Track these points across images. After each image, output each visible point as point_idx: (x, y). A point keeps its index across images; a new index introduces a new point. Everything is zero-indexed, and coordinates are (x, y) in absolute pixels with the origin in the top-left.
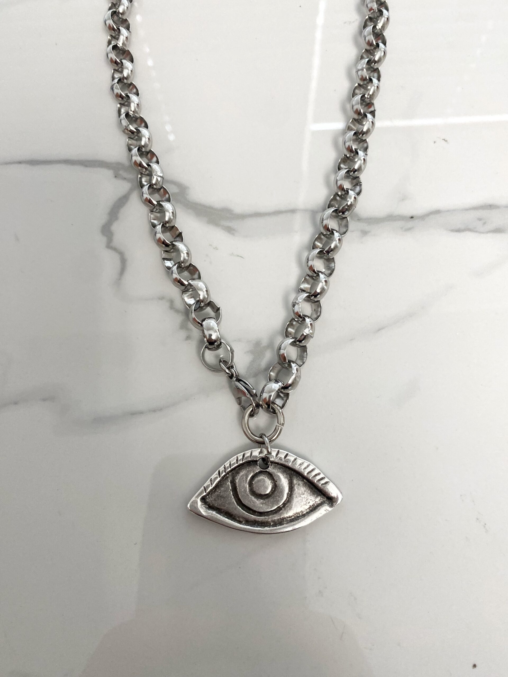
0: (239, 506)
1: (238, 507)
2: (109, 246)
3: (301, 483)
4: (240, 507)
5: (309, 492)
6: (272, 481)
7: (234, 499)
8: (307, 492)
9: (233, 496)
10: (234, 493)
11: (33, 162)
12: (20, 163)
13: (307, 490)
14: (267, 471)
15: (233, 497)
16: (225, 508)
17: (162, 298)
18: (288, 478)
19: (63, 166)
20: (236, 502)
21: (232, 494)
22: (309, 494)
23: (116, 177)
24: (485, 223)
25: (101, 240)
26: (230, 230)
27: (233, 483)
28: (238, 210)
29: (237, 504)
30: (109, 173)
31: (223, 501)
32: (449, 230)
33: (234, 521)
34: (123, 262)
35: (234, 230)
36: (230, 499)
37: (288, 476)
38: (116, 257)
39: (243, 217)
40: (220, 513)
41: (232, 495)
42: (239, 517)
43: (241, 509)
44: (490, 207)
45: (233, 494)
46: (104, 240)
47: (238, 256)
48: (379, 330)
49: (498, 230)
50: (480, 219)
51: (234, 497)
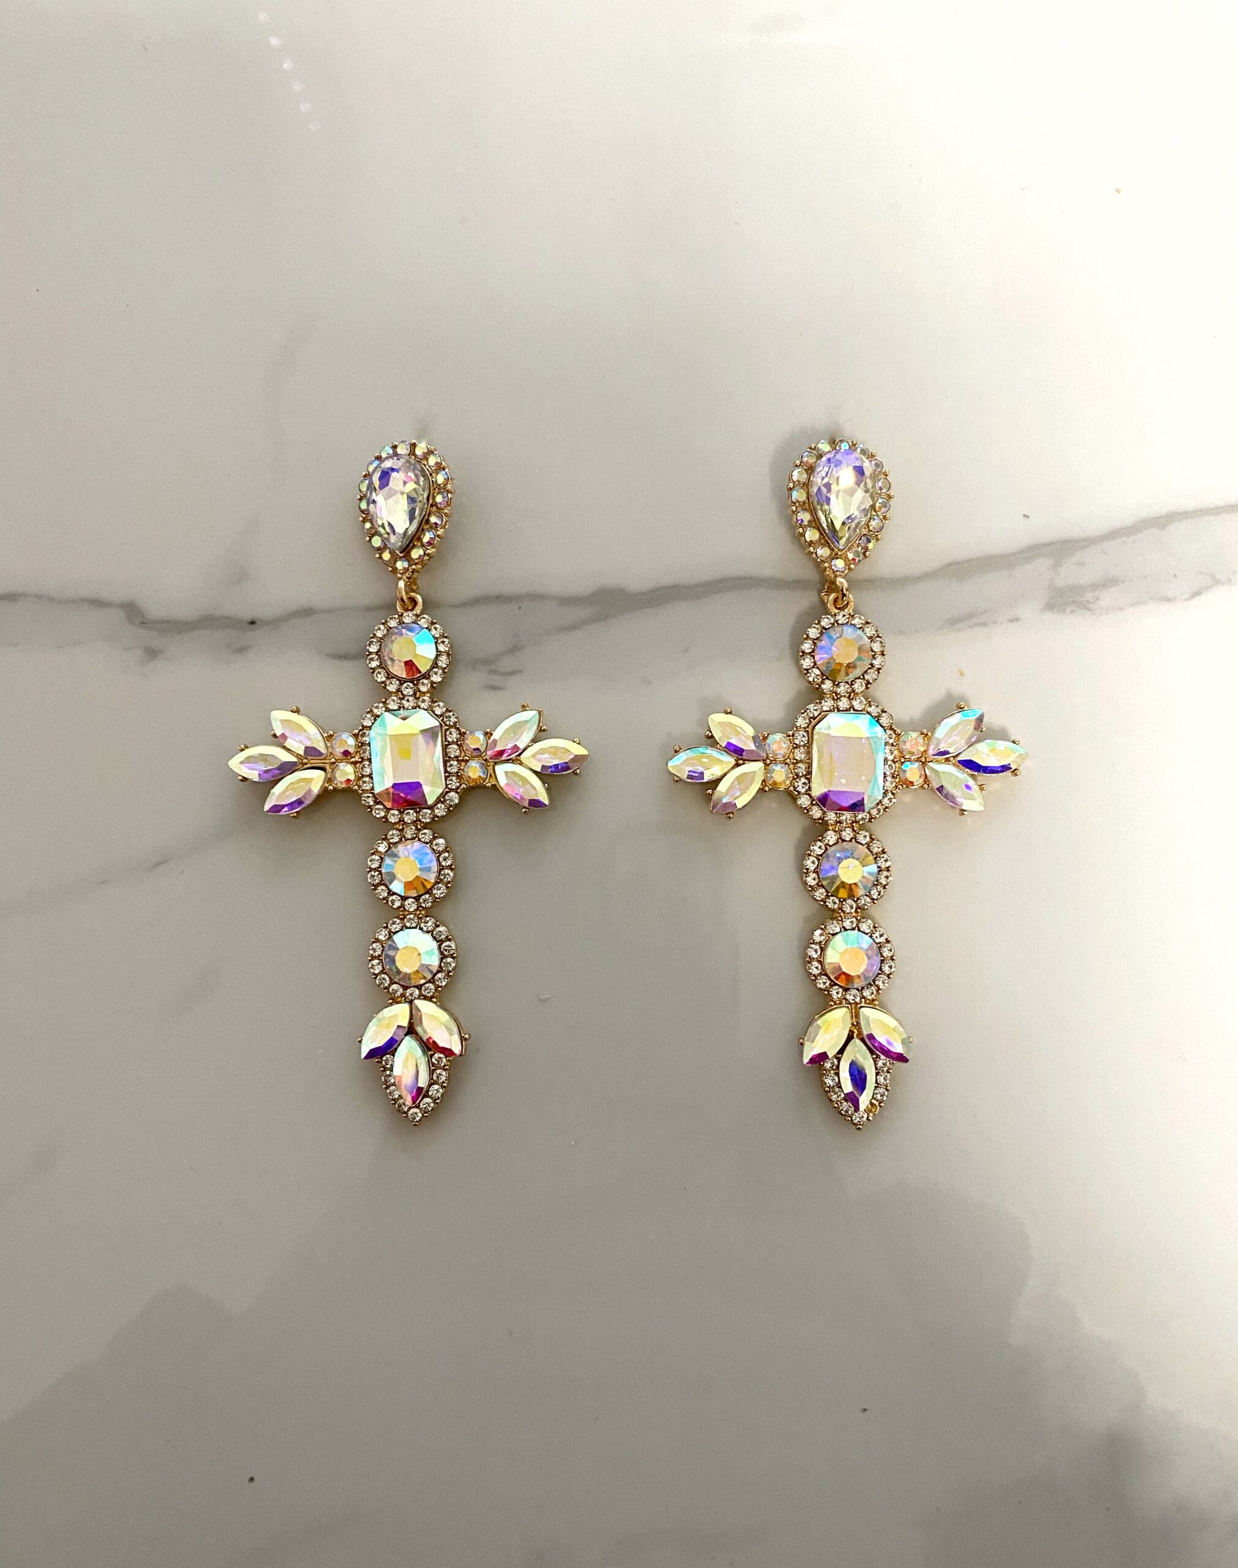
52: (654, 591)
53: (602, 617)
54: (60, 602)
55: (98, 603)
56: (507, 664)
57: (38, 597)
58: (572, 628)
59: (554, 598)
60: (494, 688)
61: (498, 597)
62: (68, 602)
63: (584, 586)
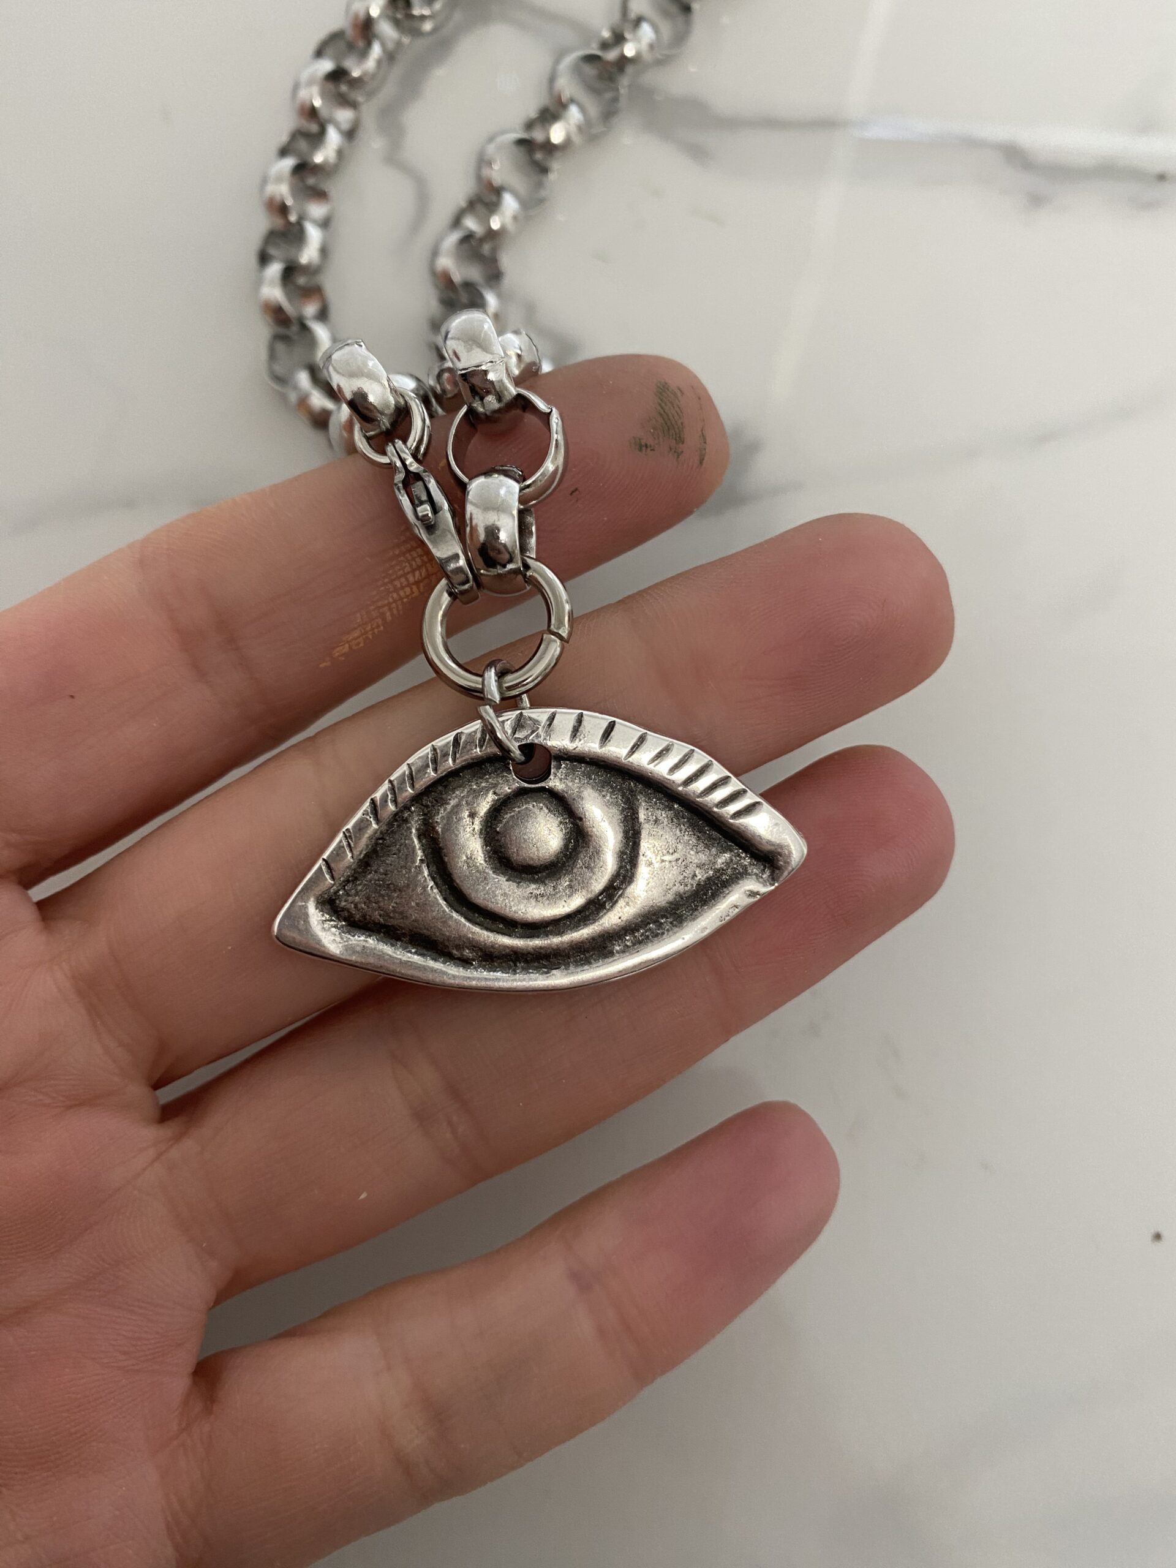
0: (457, 912)
1: (455, 915)
3: (663, 815)
4: (462, 914)
5: (693, 841)
6: (564, 819)
7: (436, 891)
8: (687, 843)
9: (433, 879)
10: (434, 868)
13: (686, 838)
14: (543, 789)
15: (431, 884)
16: (407, 922)
18: (617, 804)
20: (445, 899)
21: (426, 873)
22: (692, 849)
27: (428, 834)
29: (450, 905)
31: (398, 901)
33: (444, 963)
36: (419, 890)
37: (620, 797)
40: (393, 941)
41: (428, 878)
42: (458, 947)
43: (463, 920)
45: (430, 875)
51: (436, 883)
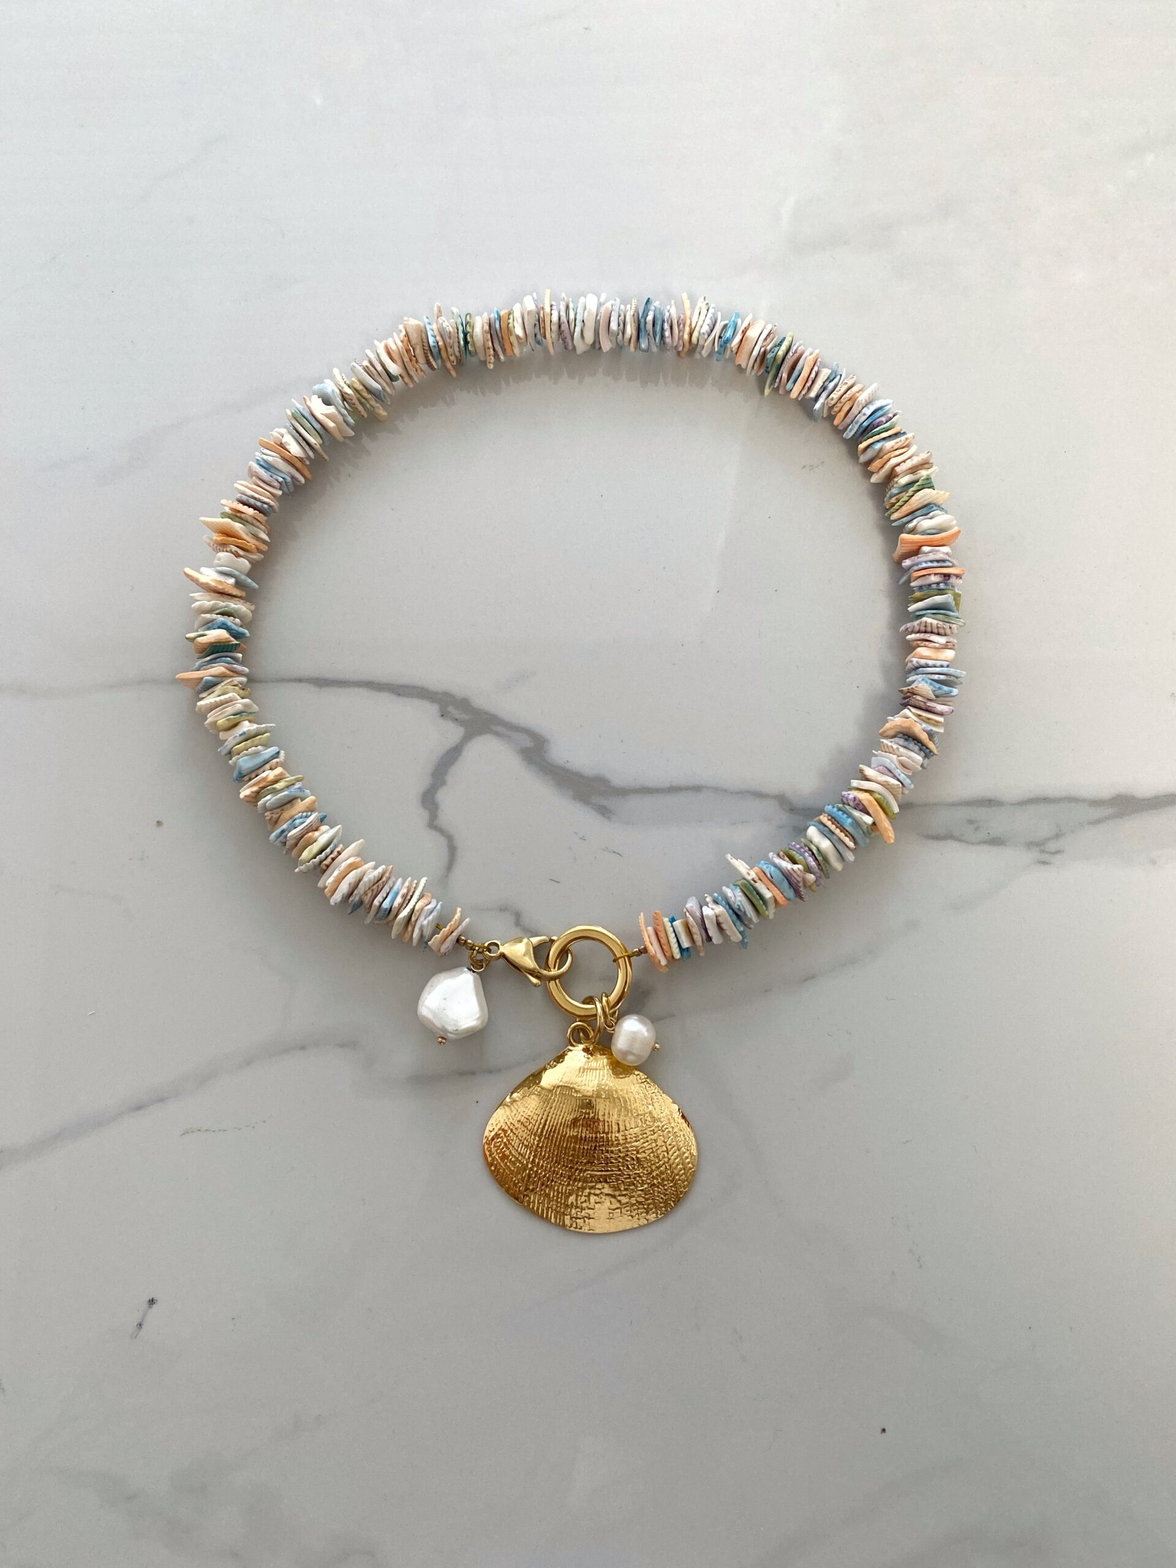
2: (433, 824)
11: (321, 683)
12: (300, 680)
17: (503, 909)
19: (362, 691)
23: (442, 716)
24: (977, 829)
25: (420, 816)
26: (604, 812)
28: (617, 781)
30: (433, 709)
32: (923, 836)
34: (452, 849)
35: (611, 811)
38: (442, 841)
39: (624, 792)
44: (990, 803)
46: (423, 815)
47: (614, 852)
48: (805, 980)
49: (996, 841)
50: (971, 822)
52: (1156, 798)
53: (1120, 815)
54: (732, 793)
55: (759, 795)
56: (1052, 846)
57: (716, 789)
58: (1098, 822)
59: (1084, 801)
60: (1044, 863)
61: (1045, 799)
62: (738, 793)
63: (1106, 793)
